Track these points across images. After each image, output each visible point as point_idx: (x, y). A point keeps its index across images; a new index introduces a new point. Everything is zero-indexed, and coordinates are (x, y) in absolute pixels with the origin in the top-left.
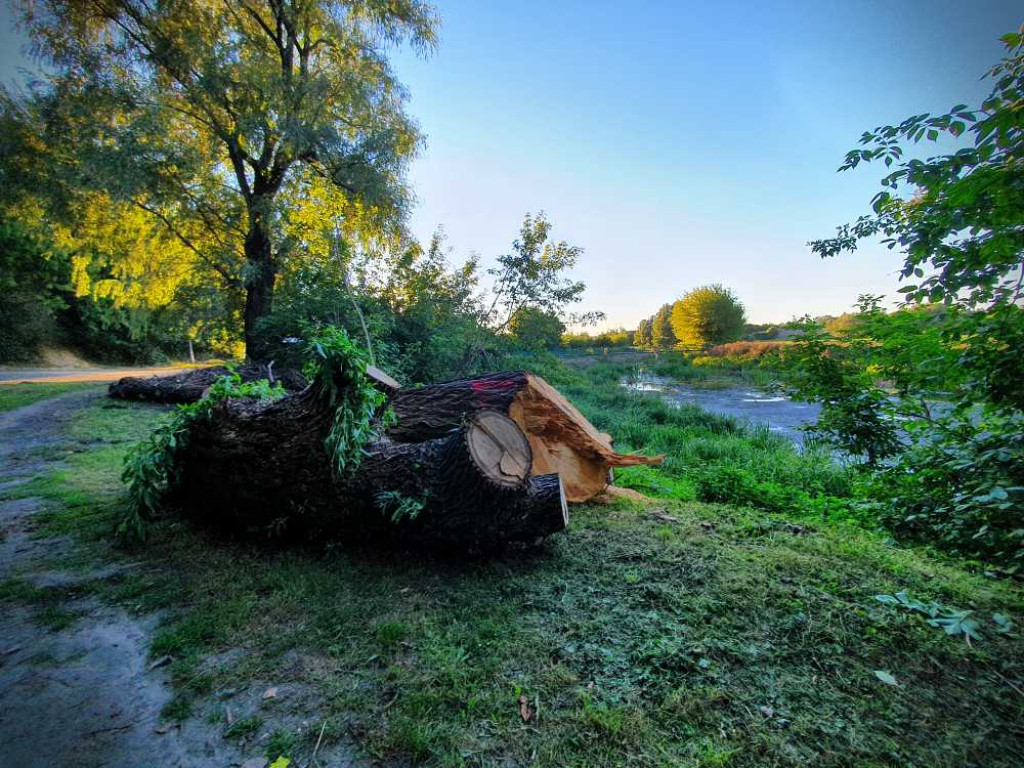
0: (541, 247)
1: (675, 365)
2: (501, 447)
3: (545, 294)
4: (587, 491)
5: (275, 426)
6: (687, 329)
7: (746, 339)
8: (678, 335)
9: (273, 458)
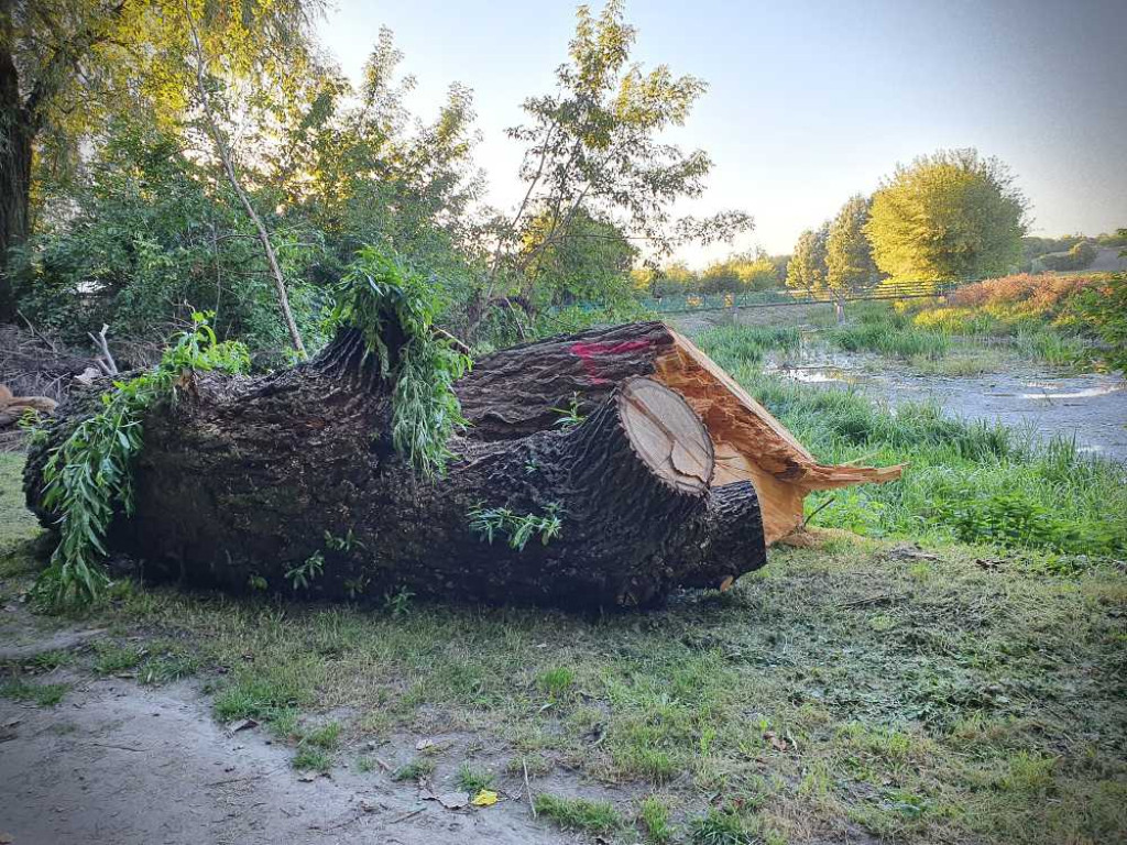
0: (616, 76)
1: (879, 326)
2: (668, 434)
3: (626, 181)
4: (773, 527)
5: (291, 413)
6: (903, 250)
7: (1028, 270)
8: (883, 264)
9: (295, 463)
